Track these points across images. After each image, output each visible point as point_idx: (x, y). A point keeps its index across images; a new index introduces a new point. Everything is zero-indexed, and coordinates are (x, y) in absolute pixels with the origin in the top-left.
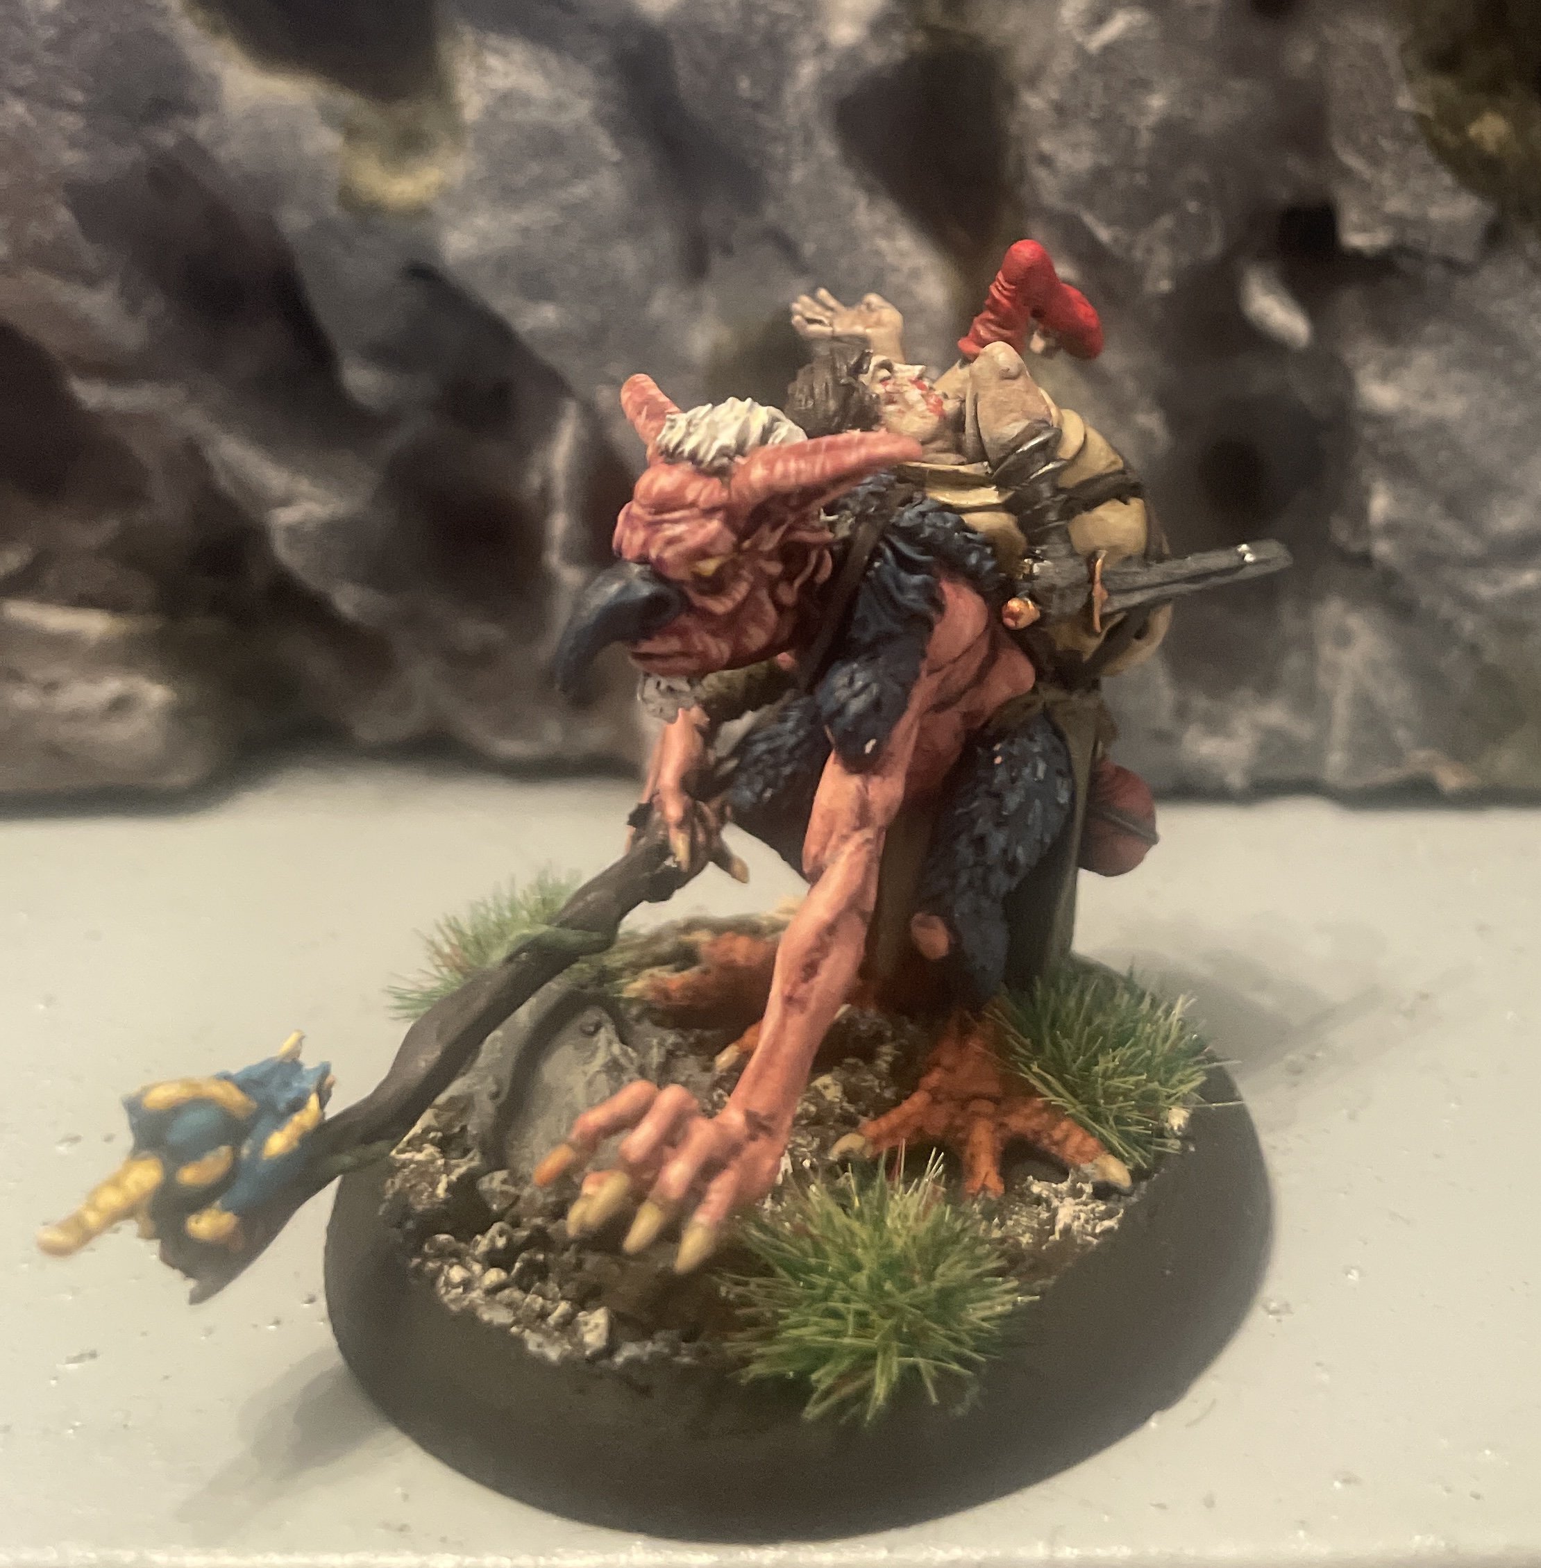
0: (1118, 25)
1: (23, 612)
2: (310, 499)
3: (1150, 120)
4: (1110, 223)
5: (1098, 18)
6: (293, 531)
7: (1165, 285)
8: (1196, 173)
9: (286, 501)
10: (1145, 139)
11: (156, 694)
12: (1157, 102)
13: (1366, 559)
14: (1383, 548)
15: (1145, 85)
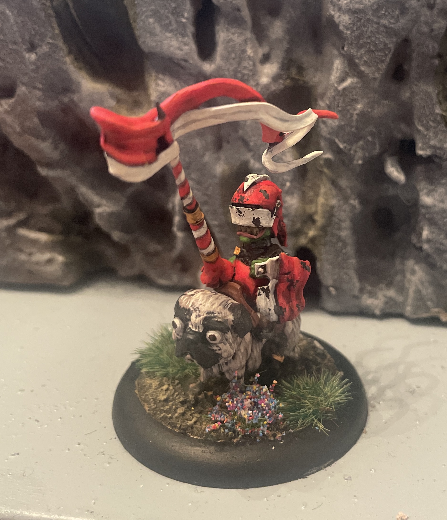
0: (348, 82)
1: (23, 232)
2: (105, 206)
3: (357, 112)
4: (344, 142)
5: (343, 80)
6: (100, 214)
7: (360, 162)
8: (371, 128)
9: (99, 206)
10: (355, 117)
11: (60, 259)
12: (359, 106)
13: (421, 249)
14: (426, 246)
15: (356, 101)
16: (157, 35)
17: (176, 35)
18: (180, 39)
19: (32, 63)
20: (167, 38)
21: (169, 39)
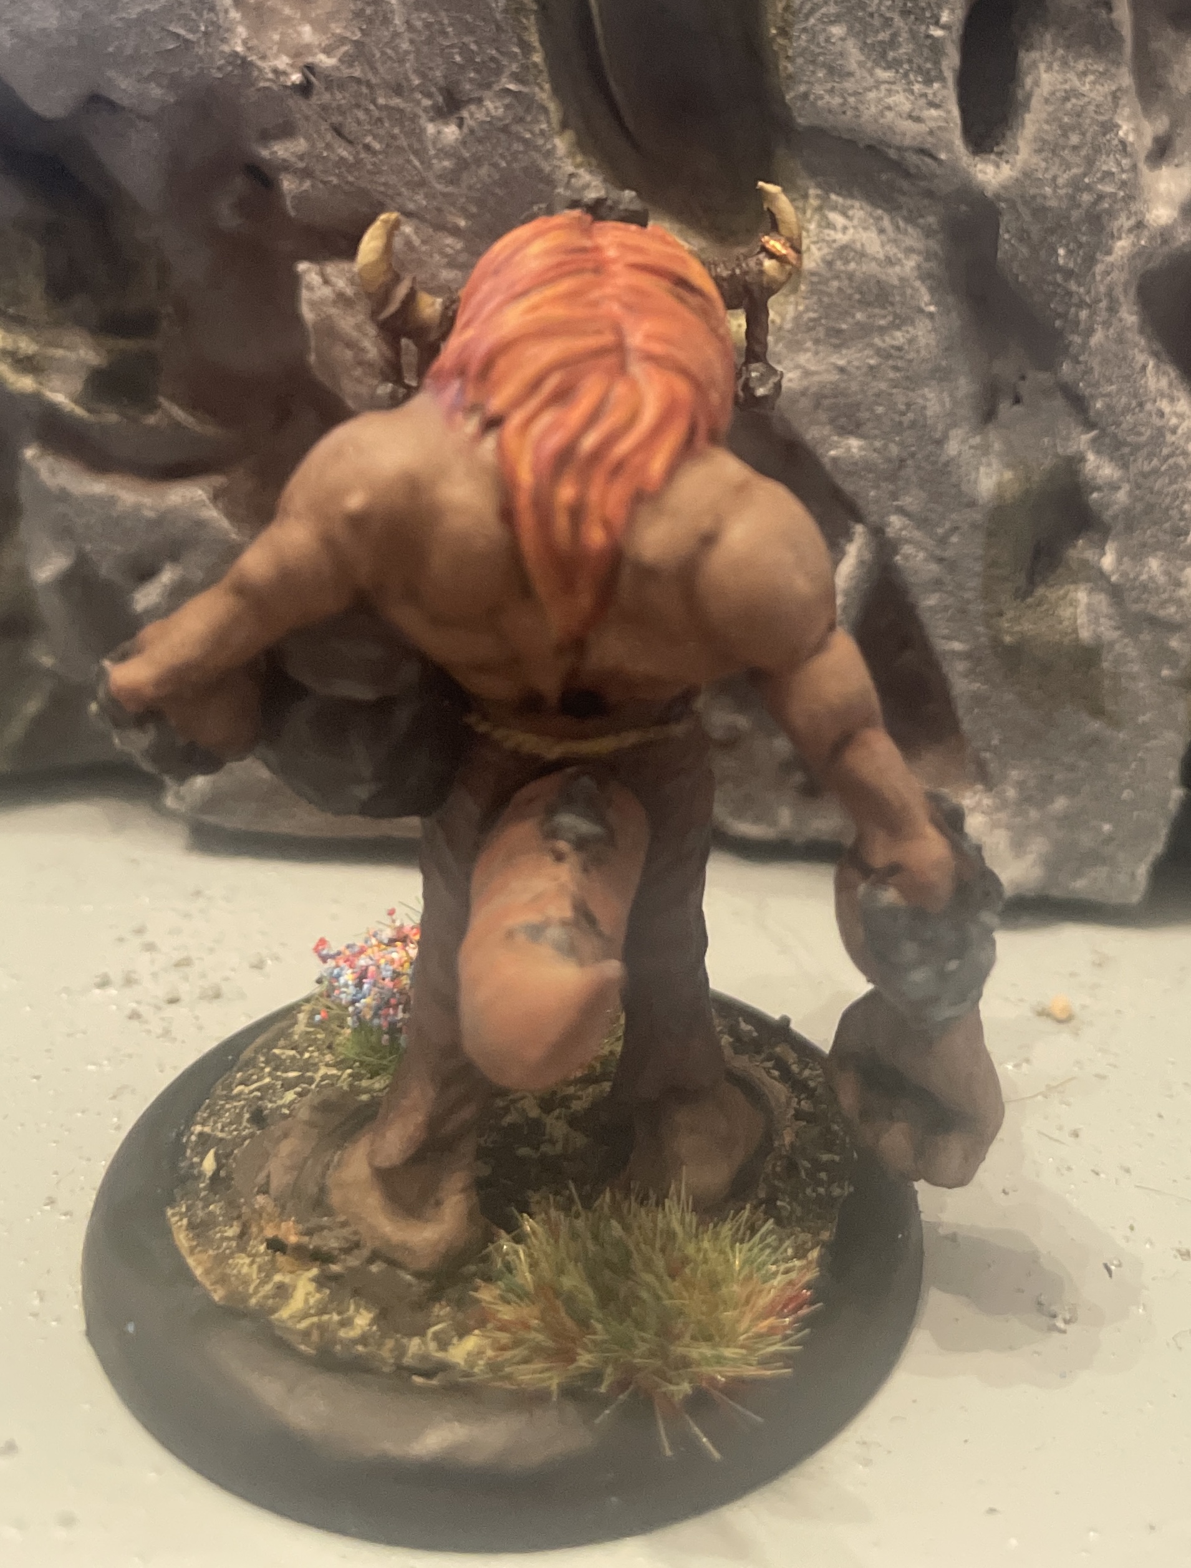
16: (850, 74)
17: (906, 75)
18: (917, 87)
19: (444, 152)
20: (878, 84)
21: (887, 86)
